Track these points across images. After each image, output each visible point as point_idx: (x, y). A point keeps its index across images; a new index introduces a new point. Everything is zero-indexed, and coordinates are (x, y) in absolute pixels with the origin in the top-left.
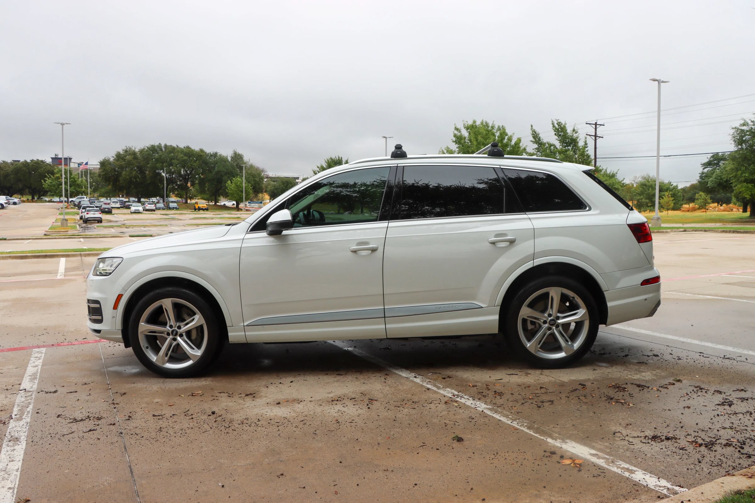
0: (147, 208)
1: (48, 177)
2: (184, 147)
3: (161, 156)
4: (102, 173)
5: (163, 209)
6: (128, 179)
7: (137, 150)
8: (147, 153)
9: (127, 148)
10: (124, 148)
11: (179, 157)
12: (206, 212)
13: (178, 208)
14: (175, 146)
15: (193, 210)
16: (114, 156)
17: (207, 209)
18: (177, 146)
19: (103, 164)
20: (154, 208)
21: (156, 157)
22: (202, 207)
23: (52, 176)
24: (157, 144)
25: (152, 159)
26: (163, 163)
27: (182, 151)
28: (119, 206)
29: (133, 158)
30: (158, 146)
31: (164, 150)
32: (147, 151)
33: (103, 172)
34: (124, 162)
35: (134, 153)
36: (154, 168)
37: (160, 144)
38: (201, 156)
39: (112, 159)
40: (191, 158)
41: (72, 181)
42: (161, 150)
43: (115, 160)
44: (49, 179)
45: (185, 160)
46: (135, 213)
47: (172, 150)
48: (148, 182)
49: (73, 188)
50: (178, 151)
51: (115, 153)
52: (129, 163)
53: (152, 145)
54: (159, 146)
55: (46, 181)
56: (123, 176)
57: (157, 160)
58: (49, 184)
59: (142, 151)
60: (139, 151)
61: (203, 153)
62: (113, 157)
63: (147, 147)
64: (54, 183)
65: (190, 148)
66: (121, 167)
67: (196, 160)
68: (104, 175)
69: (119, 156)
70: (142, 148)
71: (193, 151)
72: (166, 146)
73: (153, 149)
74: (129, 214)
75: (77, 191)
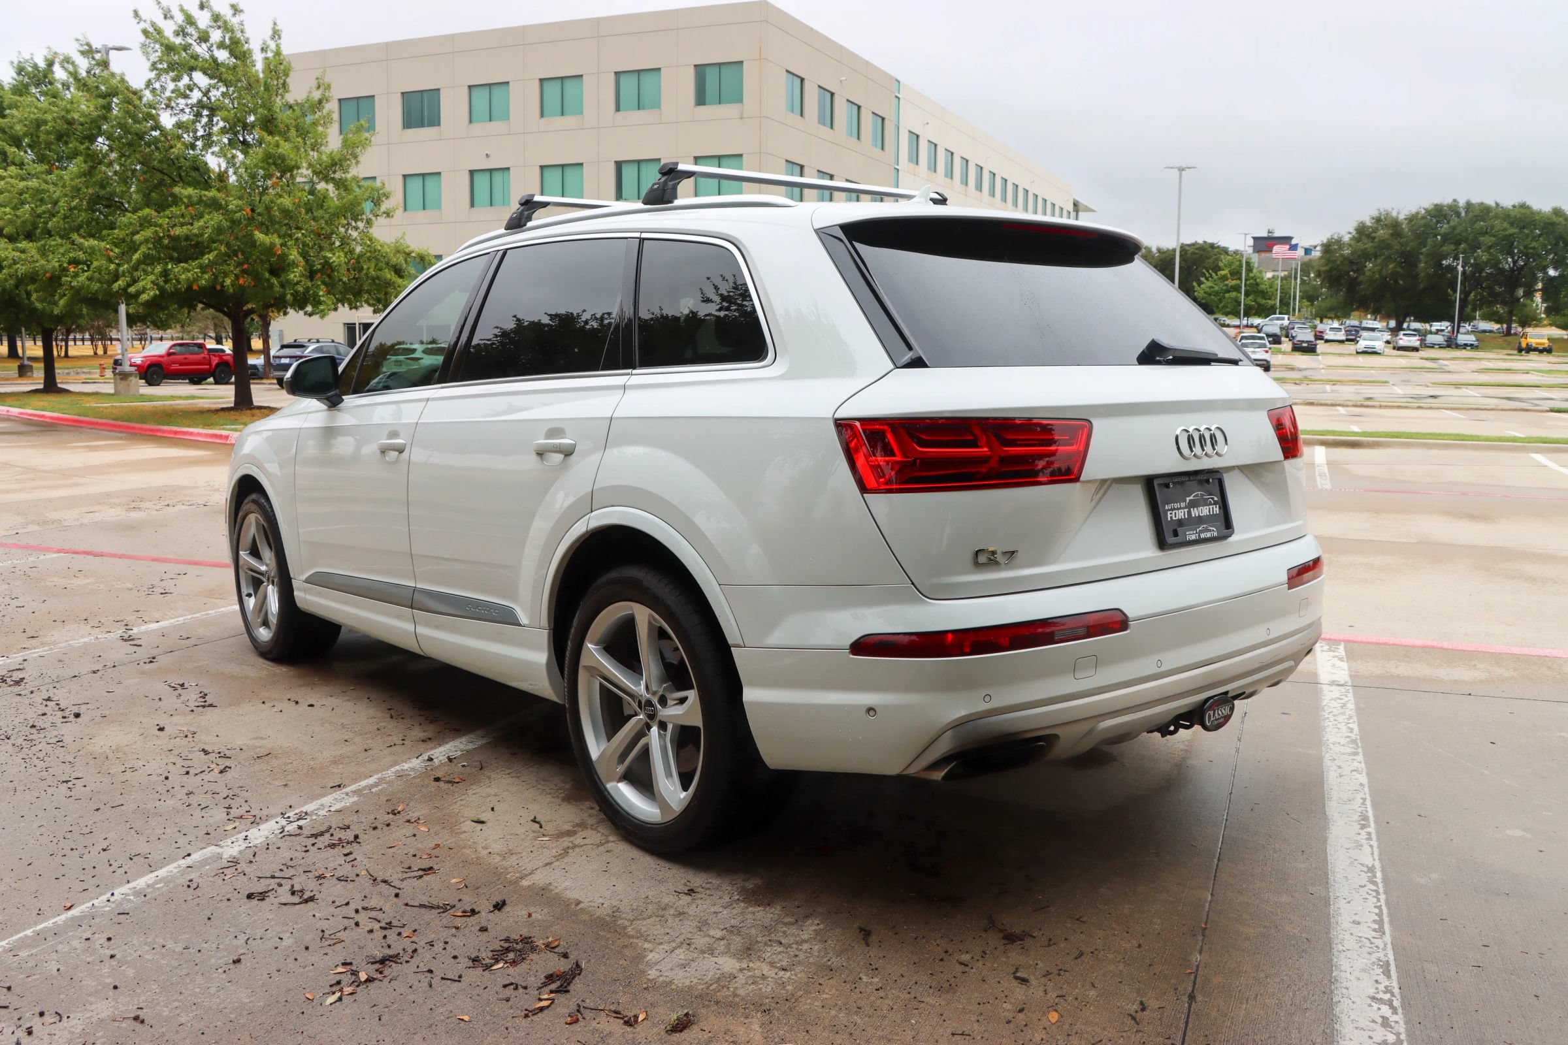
0: (1401, 343)
1: (1208, 275)
2: (1514, 206)
3: (1454, 228)
4: (1323, 269)
5: (1441, 347)
6: (1376, 280)
7: (1402, 217)
8: (1423, 222)
9: (1380, 214)
10: (1375, 214)
11: (1496, 229)
12: (1545, 358)
13: (1477, 347)
14: (1493, 205)
15: (1516, 352)
16: (1352, 230)
17: (1548, 351)
18: (1497, 204)
19: (1328, 248)
20: (1417, 344)
21: (1443, 231)
22: (1537, 344)
23: (1214, 274)
24: (1446, 200)
25: (1436, 236)
26: (1458, 243)
27: (1506, 215)
28: (1344, 338)
29: (1392, 235)
30: (1450, 207)
31: (1463, 214)
32: (1423, 218)
33: (1327, 264)
34: (1371, 244)
35: (1395, 225)
36: (1437, 258)
37: (1455, 201)
38: (1553, 224)
39: (1346, 238)
40: (1526, 231)
41: (1251, 284)
42: (1458, 214)
43: (1353, 239)
44: (1207, 279)
45: (1510, 235)
46: (1364, 353)
47: (1481, 213)
48: (1422, 286)
49: (1250, 298)
50: (1496, 217)
51: (1355, 225)
52: (1385, 245)
53: (1436, 205)
54: (1454, 208)
55: (1203, 283)
56: (1368, 274)
57: (1446, 238)
58: (1208, 290)
59: (1412, 219)
60: (1406, 219)
61: (1561, 216)
62: (1350, 233)
63: (1425, 209)
64: (1217, 288)
65: (1528, 208)
66: (1366, 256)
67: (1540, 235)
68: (1326, 272)
69: (1362, 232)
70: (1414, 211)
71: (1533, 213)
72: (1469, 204)
73: (1439, 213)
74: (1351, 355)
75: (1260, 305)
